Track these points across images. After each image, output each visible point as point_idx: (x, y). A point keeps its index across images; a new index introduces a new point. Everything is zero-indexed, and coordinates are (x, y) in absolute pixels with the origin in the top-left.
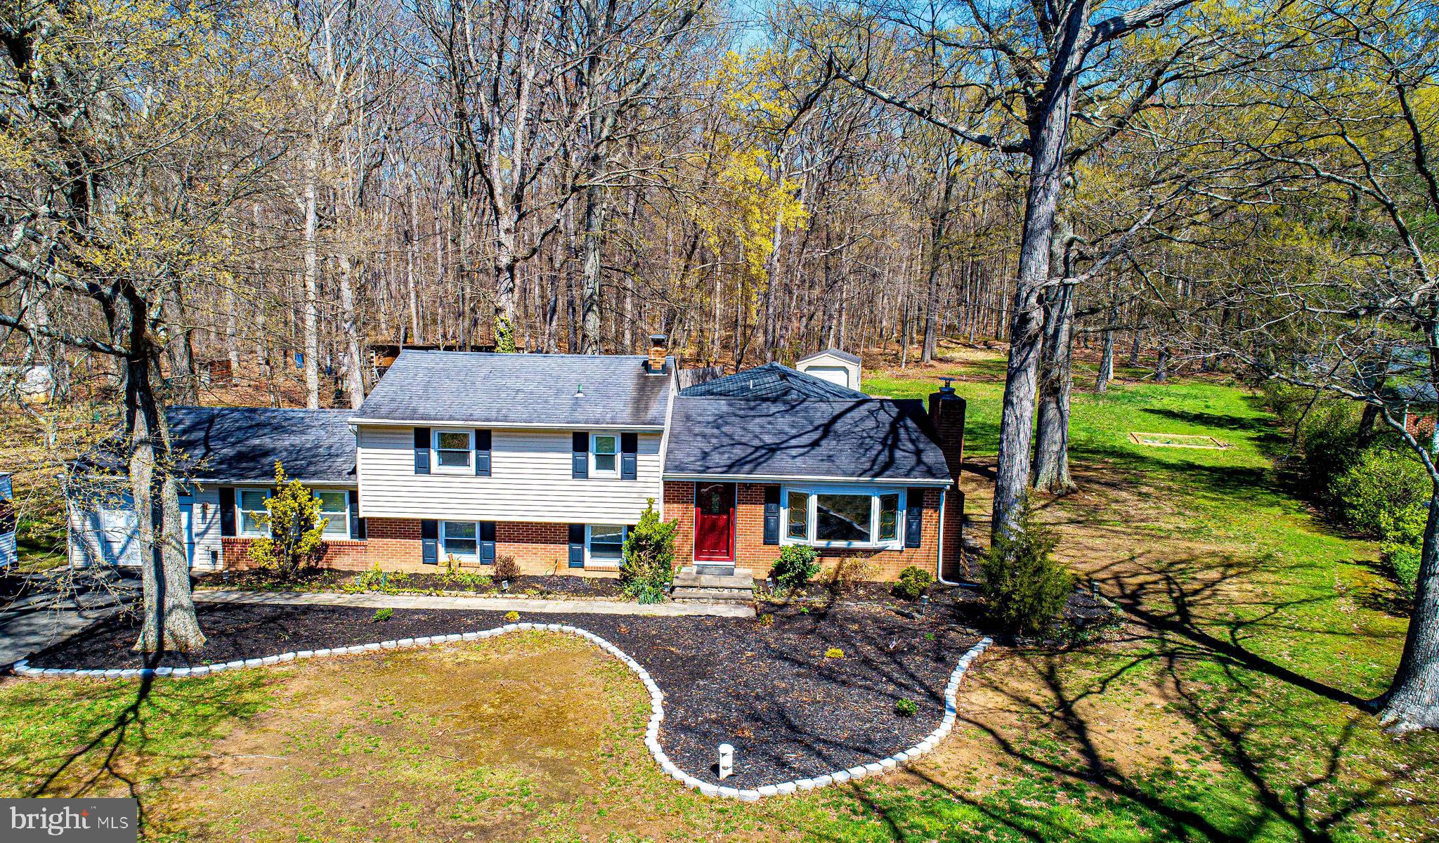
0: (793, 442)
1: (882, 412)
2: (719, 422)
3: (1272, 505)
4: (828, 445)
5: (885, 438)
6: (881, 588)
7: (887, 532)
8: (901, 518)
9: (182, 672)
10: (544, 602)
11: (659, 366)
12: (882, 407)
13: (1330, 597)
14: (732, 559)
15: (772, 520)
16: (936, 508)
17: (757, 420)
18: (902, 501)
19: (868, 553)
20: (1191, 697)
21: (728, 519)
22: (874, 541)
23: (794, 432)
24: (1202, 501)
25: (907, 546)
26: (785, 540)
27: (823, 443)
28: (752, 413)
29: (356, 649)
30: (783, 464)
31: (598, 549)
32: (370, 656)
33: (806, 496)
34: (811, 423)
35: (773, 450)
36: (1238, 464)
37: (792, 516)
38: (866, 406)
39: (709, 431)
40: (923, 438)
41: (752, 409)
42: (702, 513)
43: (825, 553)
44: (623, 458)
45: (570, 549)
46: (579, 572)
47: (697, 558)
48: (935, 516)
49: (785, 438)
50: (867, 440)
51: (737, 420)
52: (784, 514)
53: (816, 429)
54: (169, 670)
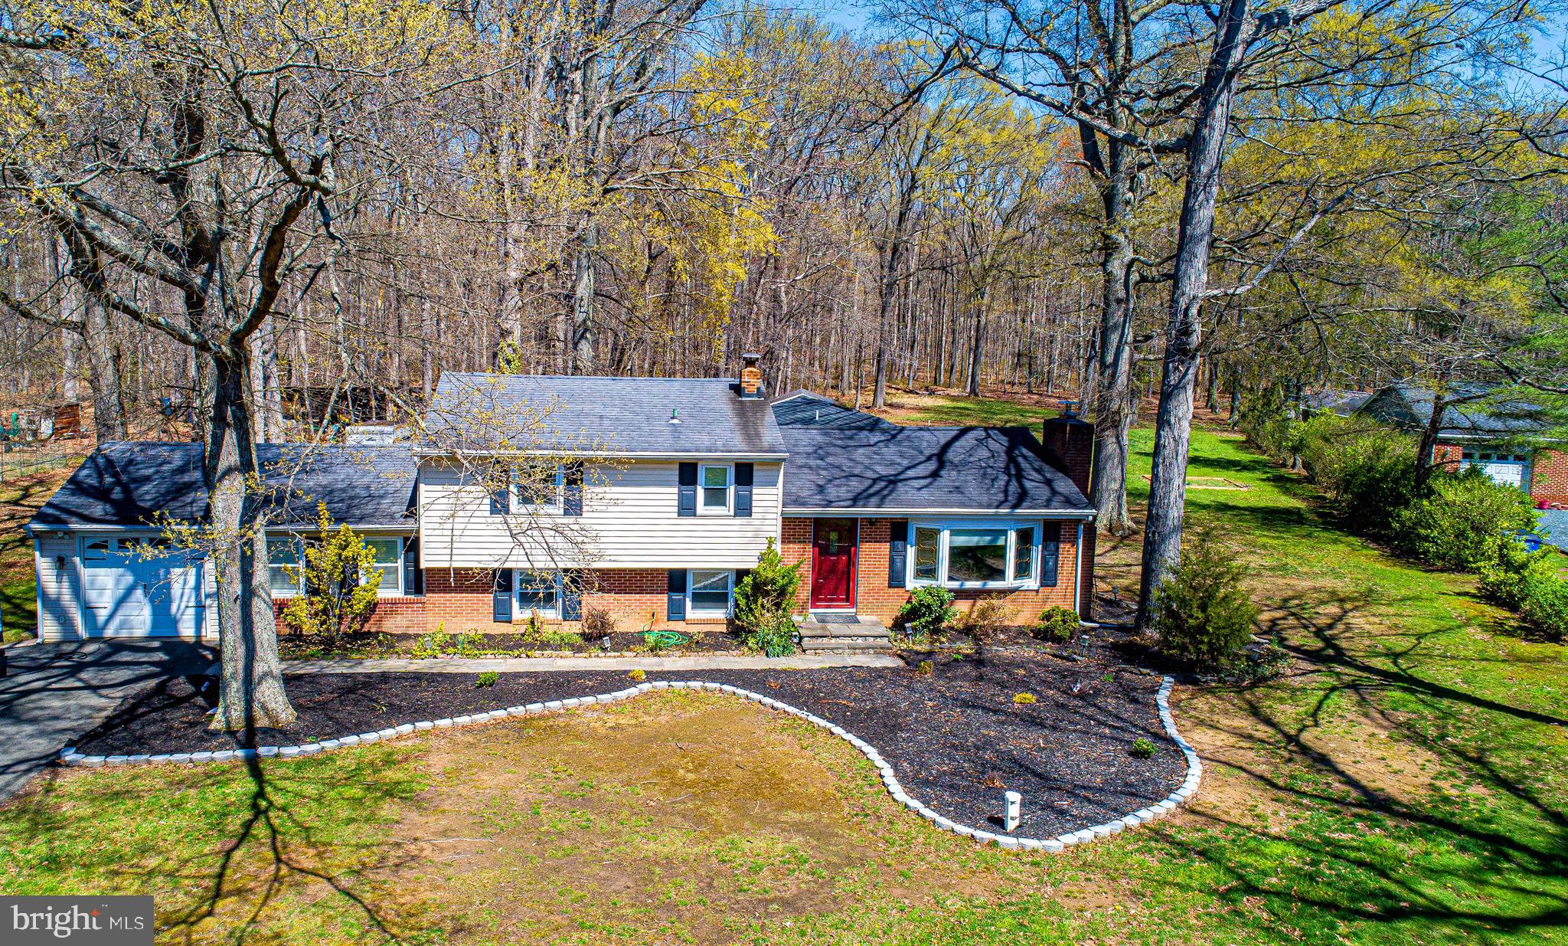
0: (910, 473)
1: (990, 441)
2: (819, 452)
3: (1335, 541)
4: (949, 476)
5: (1007, 468)
6: (1021, 632)
7: (1022, 570)
8: (1036, 554)
9: (291, 751)
10: (656, 659)
11: (754, 390)
12: (989, 436)
13: (1459, 627)
14: (853, 604)
15: (898, 560)
16: (1074, 543)
17: (861, 451)
18: (1038, 535)
19: (1003, 593)
20: (1409, 726)
21: (849, 559)
22: (1010, 581)
23: (905, 463)
24: (1265, 540)
25: (1042, 585)
26: (912, 583)
27: (943, 473)
28: (851, 443)
29: (481, 718)
30: (909, 496)
31: (701, 599)
32: (499, 724)
33: (937, 532)
34: (921, 453)
35: (893, 482)
36: (1270, 504)
37: (920, 553)
38: (971, 435)
39: (813, 462)
40: (1046, 468)
41: (851, 438)
42: (820, 554)
43: (961, 594)
44: (736, 491)
45: (670, 600)
46: (680, 626)
47: (814, 606)
48: (1072, 551)
49: (900, 469)
50: (989, 470)
51: (839, 450)
52: (911, 552)
53: (929, 458)
54: (275, 750)
